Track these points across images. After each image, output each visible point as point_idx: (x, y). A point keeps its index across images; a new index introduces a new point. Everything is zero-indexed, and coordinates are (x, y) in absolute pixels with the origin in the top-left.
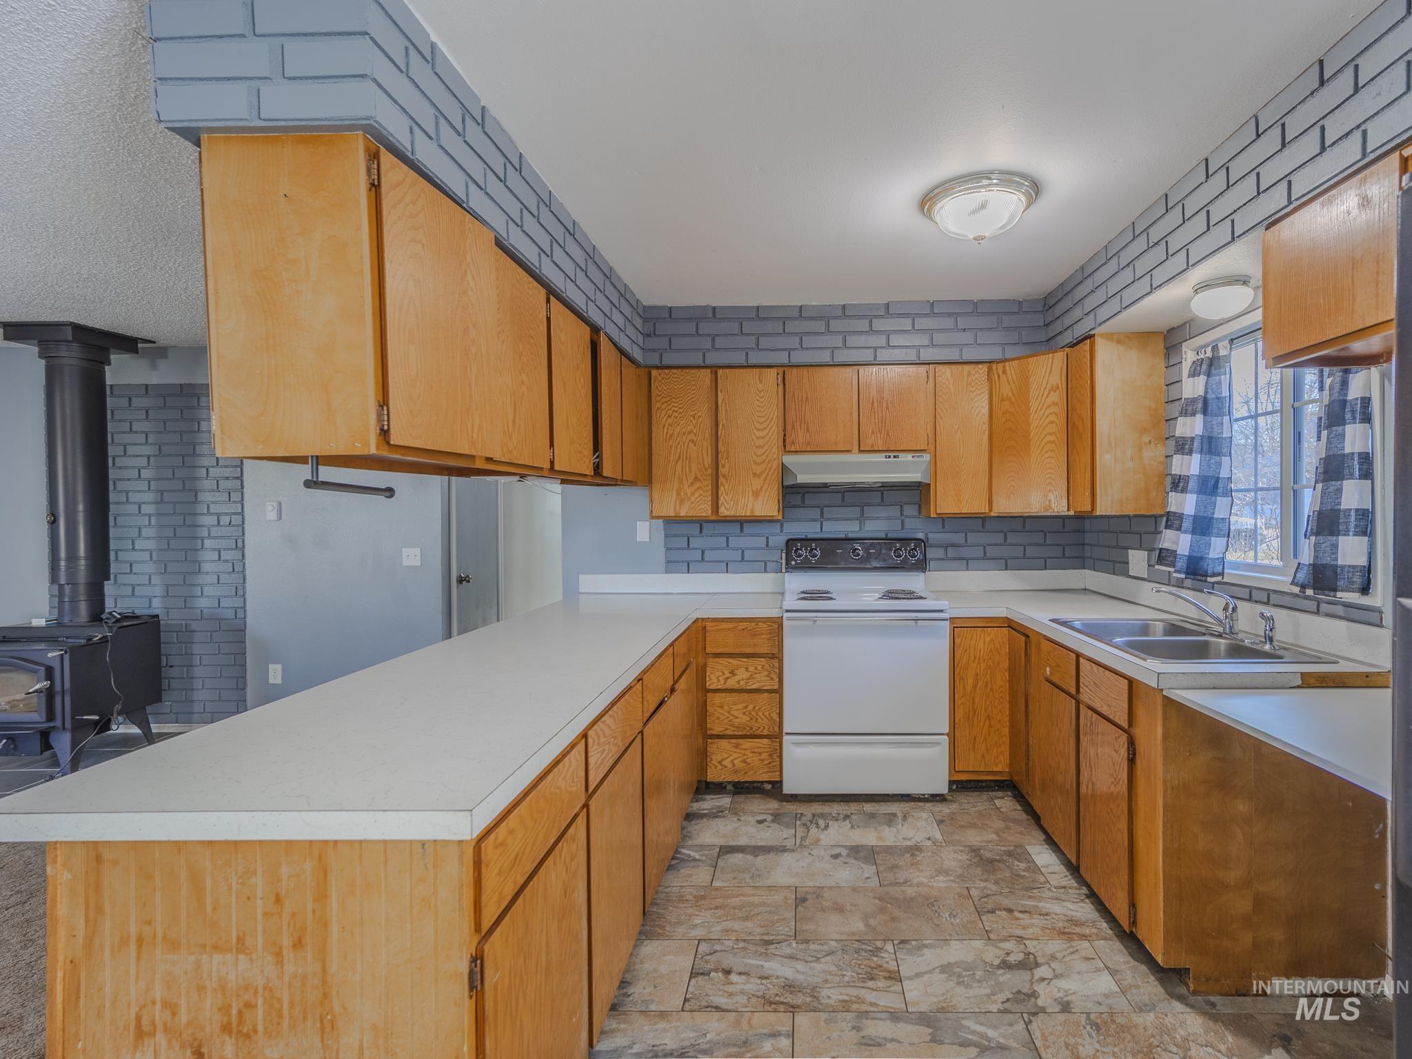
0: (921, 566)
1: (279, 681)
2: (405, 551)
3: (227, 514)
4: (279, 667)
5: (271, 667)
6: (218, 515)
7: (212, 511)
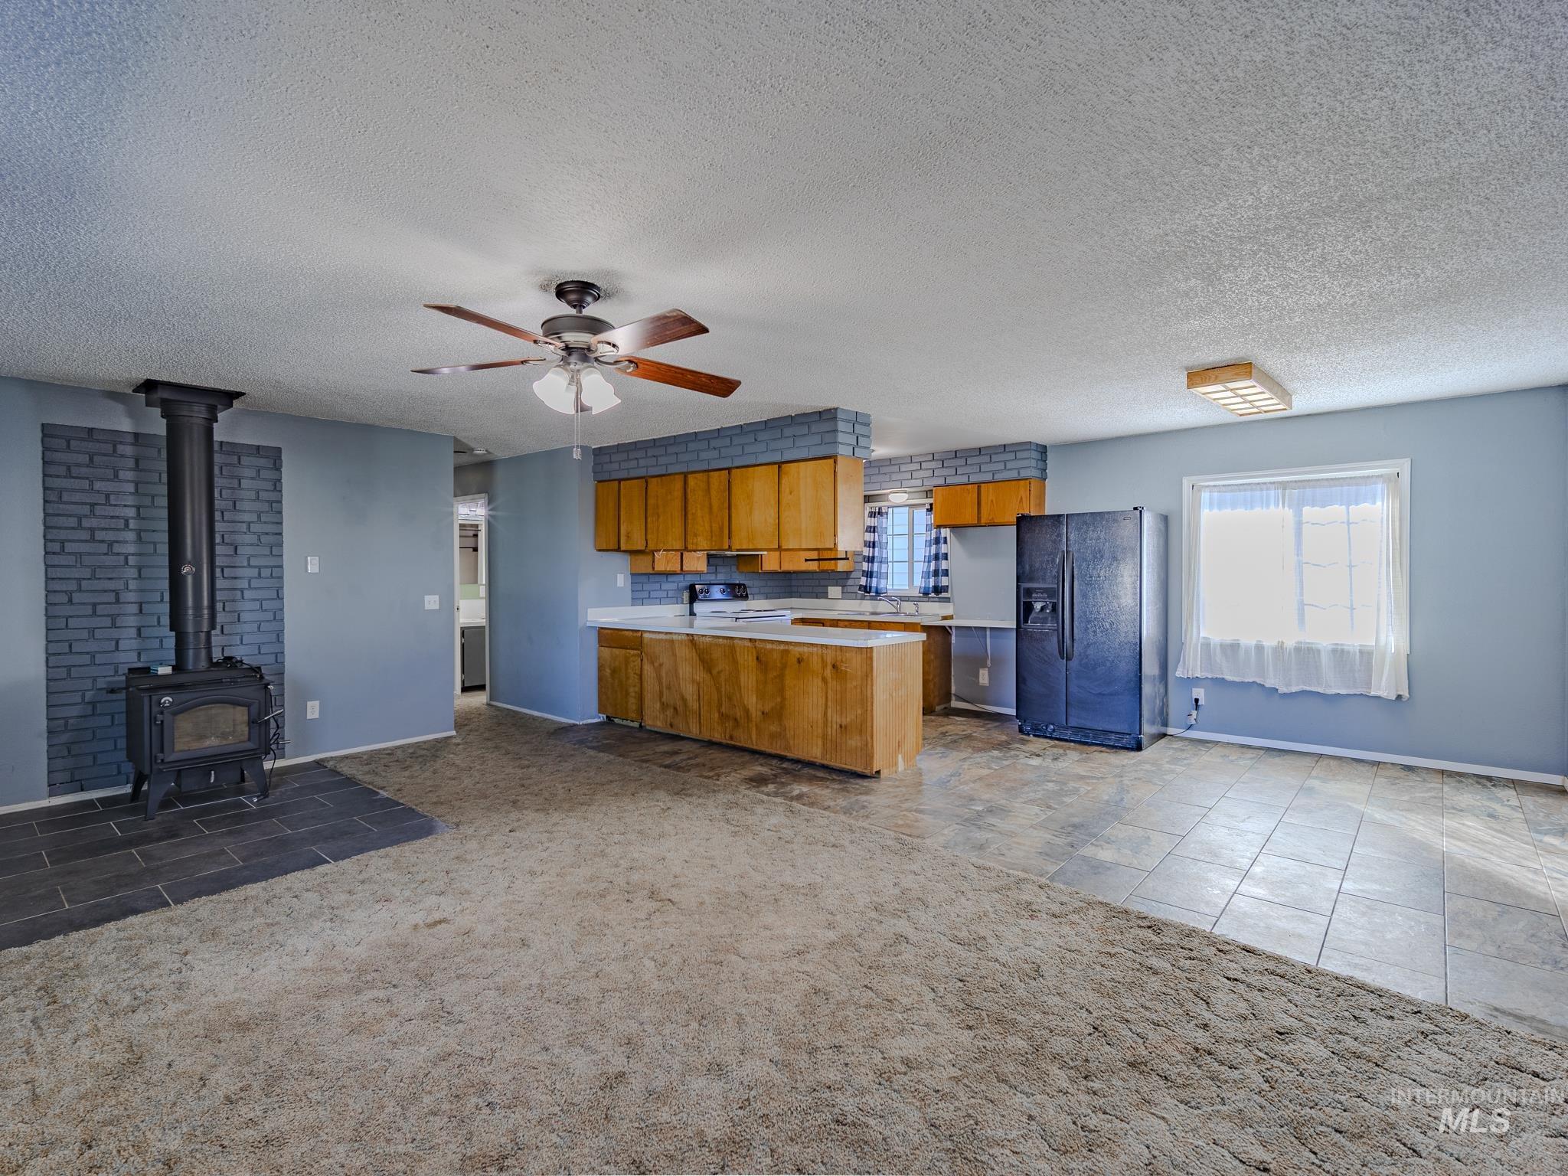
0: (745, 597)
1: (316, 715)
2: (427, 598)
3: (266, 567)
4: (317, 703)
5: (309, 704)
6: (259, 568)
7: (252, 563)
